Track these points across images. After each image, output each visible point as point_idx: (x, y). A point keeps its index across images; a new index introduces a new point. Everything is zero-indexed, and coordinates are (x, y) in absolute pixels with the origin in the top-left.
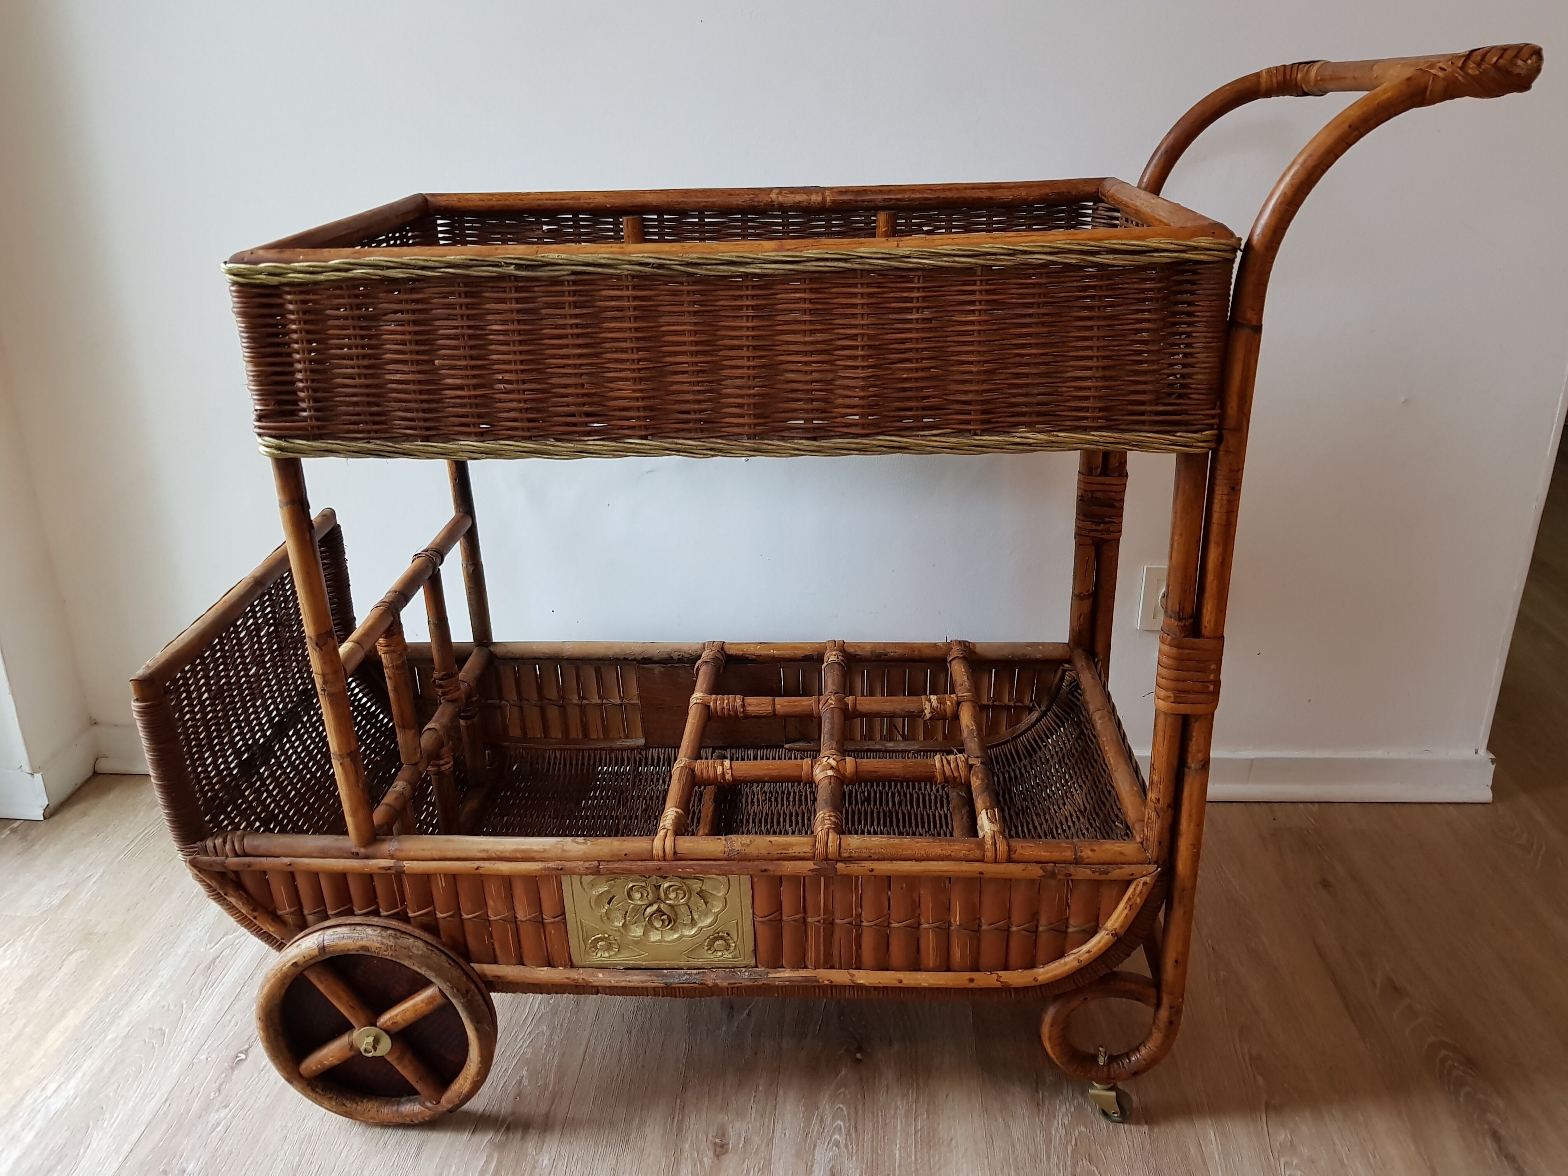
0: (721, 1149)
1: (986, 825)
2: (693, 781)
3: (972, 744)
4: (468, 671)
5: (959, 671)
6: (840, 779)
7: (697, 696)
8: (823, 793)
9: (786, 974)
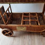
0: (24, 38)
1: (39, 24)
2: (23, 21)
3: (38, 19)
4: (11, 14)
5: (36, 14)
6: (31, 21)
7: (23, 16)
8: (30, 22)
9: (28, 31)
